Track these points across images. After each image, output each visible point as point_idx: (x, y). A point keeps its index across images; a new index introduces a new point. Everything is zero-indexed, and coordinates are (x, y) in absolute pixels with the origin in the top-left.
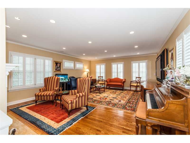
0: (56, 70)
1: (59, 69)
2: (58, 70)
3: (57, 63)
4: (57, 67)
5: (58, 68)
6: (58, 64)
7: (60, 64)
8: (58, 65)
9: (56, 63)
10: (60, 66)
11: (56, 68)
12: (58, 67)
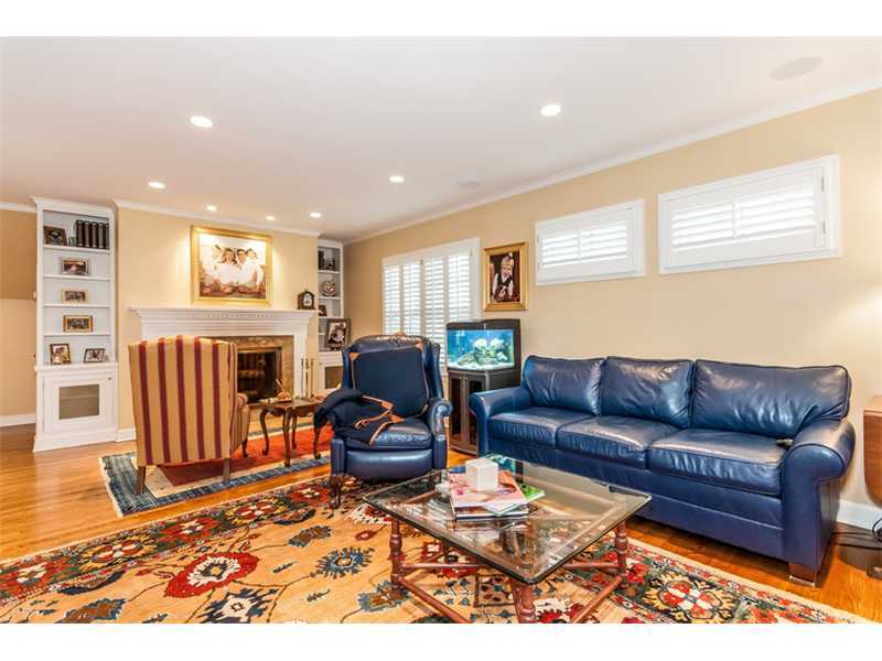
0: (496, 296)
1: (511, 294)
2: (506, 300)
3: (496, 260)
4: (500, 278)
5: (507, 284)
6: (504, 262)
7: (516, 256)
8: (507, 264)
9: (493, 258)
10: (516, 269)
11: (494, 291)
12: (504, 279)
